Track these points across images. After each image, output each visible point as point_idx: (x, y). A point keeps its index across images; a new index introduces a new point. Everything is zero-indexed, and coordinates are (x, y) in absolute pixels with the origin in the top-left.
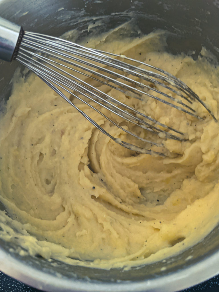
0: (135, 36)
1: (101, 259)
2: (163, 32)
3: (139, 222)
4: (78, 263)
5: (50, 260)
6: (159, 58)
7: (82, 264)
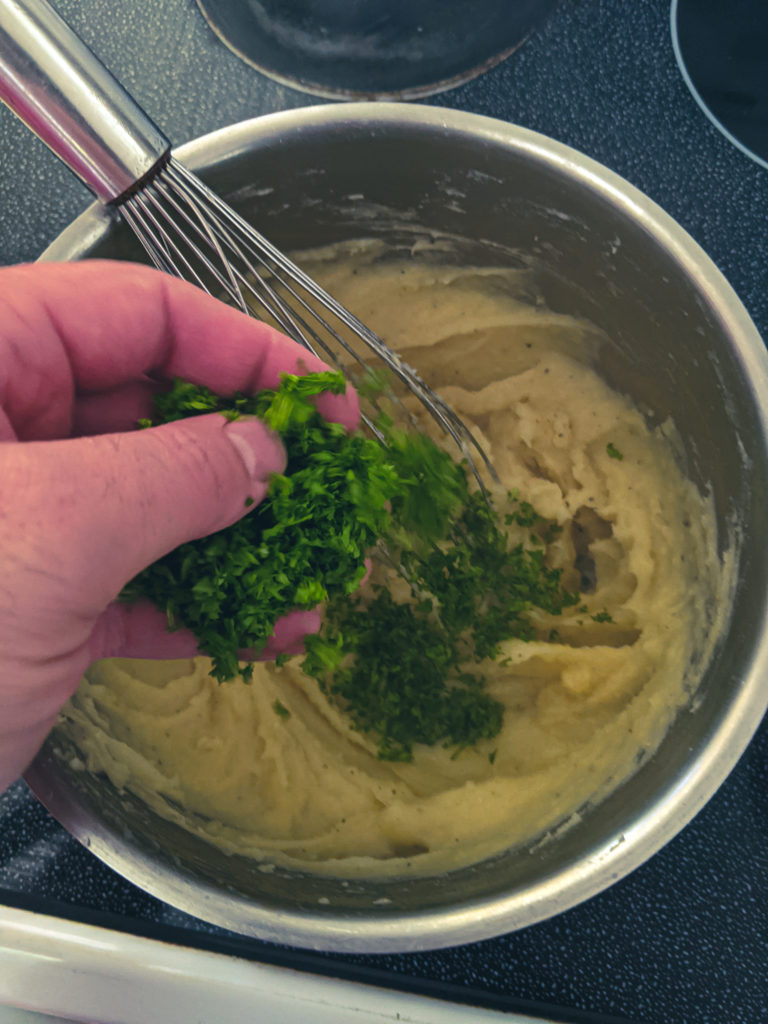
0: (527, 300)
1: (225, 825)
2: (595, 330)
3: (349, 769)
4: (174, 816)
5: (122, 792)
6: (571, 377)
7: (182, 821)
